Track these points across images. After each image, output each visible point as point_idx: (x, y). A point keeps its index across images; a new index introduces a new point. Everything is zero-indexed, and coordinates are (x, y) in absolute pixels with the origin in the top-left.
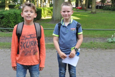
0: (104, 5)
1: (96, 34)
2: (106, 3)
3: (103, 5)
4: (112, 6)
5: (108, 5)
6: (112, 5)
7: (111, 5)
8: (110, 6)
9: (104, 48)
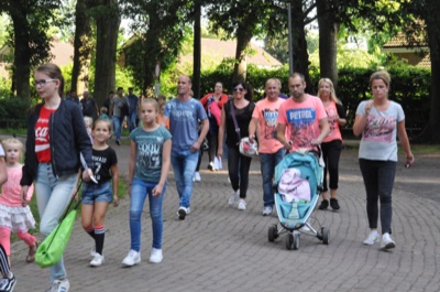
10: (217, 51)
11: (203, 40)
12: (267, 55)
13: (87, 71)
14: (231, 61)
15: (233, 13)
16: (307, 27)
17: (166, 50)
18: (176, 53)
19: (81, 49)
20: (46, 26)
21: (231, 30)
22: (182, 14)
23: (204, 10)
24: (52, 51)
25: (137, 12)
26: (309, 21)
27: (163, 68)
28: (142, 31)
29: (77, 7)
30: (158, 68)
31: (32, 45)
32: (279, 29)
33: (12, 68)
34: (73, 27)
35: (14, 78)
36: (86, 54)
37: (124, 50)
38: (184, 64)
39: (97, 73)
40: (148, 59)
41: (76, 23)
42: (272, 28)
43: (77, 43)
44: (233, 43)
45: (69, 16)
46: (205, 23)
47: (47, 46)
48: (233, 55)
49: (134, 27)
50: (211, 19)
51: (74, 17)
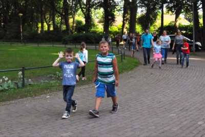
10: (169, 19)
11: (164, 15)
12: (185, 20)
13: (127, 25)
14: (173, 22)
15: (174, 6)
16: (199, 11)
17: (152, 19)
18: (155, 20)
19: (125, 18)
20: (114, 11)
21: (173, 12)
22: (157, 7)
23: (165, 5)
24: (116, 19)
25: (143, 6)
26: (199, 9)
27: (151, 24)
28: (145, 12)
29: (124, 5)
30: (149, 24)
31: (110, 17)
32: (189, 11)
33: (104, 25)
34: (123, 12)
35: (104, 28)
36: (126, 20)
37: (139, 19)
38: (158, 23)
39: (130, 26)
40: (146, 21)
41: (124, 10)
42: (187, 11)
43: (124, 17)
44: (174, 16)
45: (121, 8)
46: (165, 10)
47: (114, 18)
48: (174, 20)
49: (142, 11)
50: (167, 8)
51: (123, 9)
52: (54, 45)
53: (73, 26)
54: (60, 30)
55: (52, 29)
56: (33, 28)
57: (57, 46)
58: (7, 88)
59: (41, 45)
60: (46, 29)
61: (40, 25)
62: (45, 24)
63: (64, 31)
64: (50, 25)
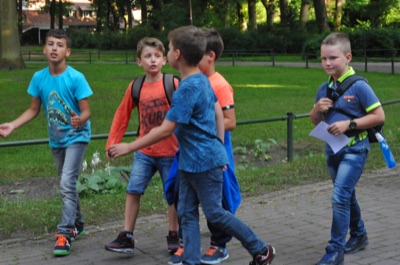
0: (64, 27)
1: (12, 167)
2: (71, 14)
3: (57, 27)
4: (99, 28)
5: (80, 27)
6: (99, 23)
7: (95, 23)
8: (93, 27)
9: (45, 224)
52: (276, 63)
53: (336, 9)
54: (300, 21)
55: (277, 19)
56: (228, 18)
57: (286, 64)
58: (97, 188)
59: (245, 64)
60: (264, 19)
61: (245, 9)
62: (259, 5)
63: (310, 24)
64: (274, 7)
